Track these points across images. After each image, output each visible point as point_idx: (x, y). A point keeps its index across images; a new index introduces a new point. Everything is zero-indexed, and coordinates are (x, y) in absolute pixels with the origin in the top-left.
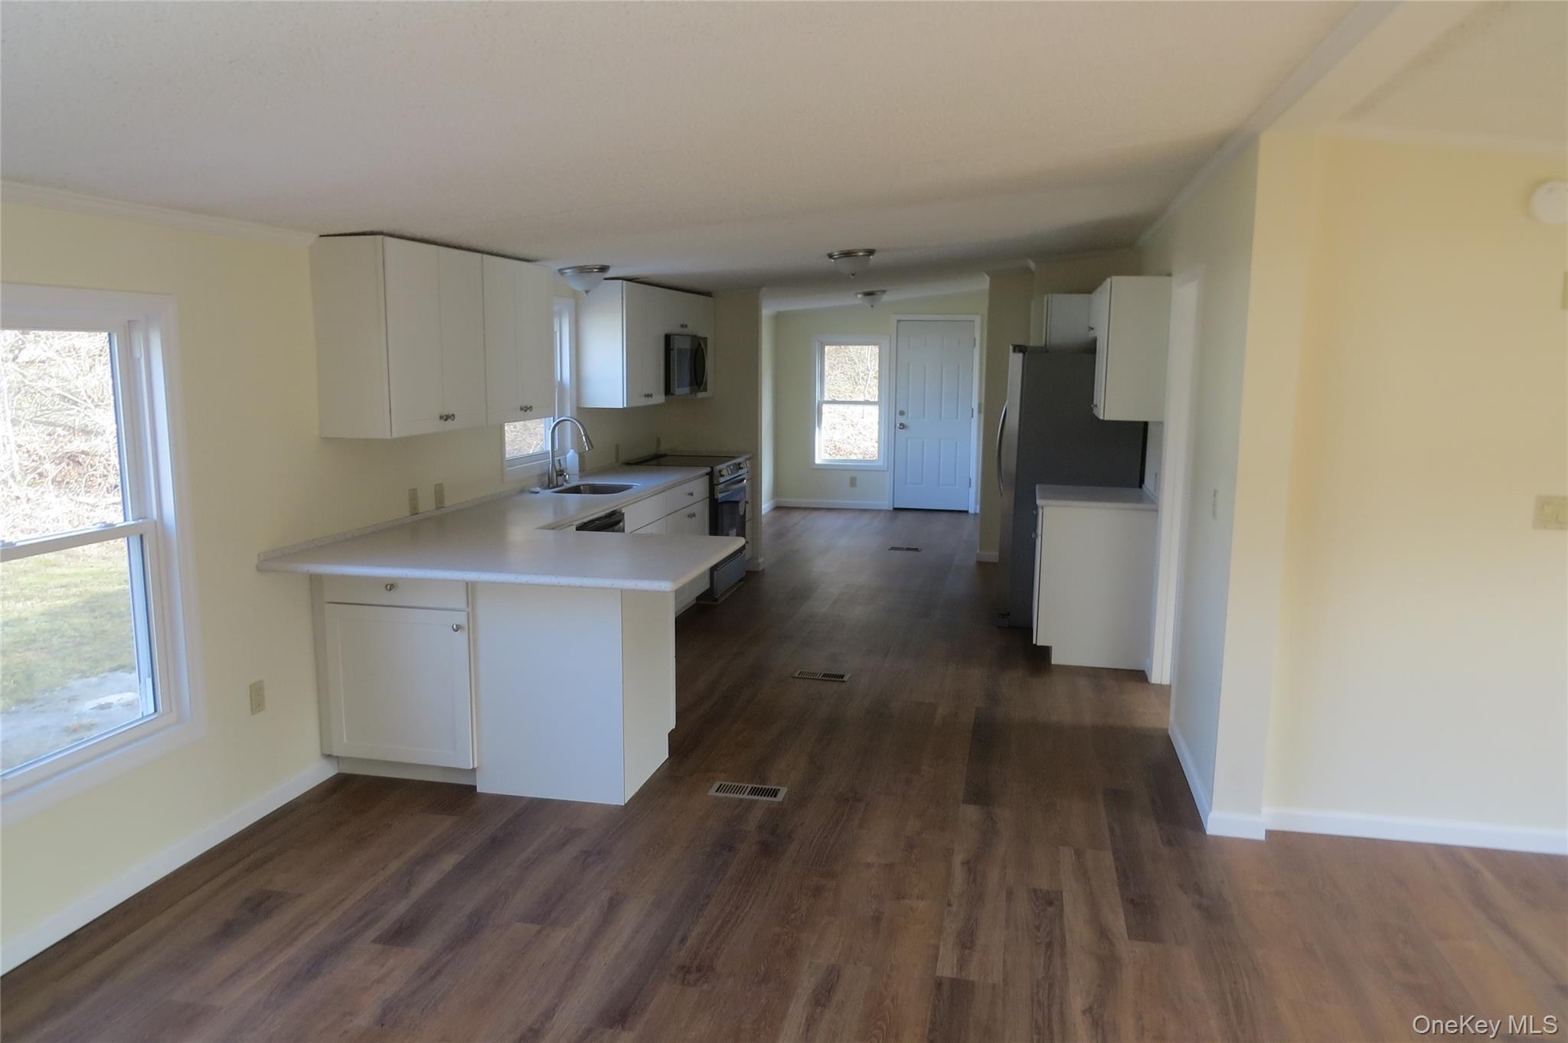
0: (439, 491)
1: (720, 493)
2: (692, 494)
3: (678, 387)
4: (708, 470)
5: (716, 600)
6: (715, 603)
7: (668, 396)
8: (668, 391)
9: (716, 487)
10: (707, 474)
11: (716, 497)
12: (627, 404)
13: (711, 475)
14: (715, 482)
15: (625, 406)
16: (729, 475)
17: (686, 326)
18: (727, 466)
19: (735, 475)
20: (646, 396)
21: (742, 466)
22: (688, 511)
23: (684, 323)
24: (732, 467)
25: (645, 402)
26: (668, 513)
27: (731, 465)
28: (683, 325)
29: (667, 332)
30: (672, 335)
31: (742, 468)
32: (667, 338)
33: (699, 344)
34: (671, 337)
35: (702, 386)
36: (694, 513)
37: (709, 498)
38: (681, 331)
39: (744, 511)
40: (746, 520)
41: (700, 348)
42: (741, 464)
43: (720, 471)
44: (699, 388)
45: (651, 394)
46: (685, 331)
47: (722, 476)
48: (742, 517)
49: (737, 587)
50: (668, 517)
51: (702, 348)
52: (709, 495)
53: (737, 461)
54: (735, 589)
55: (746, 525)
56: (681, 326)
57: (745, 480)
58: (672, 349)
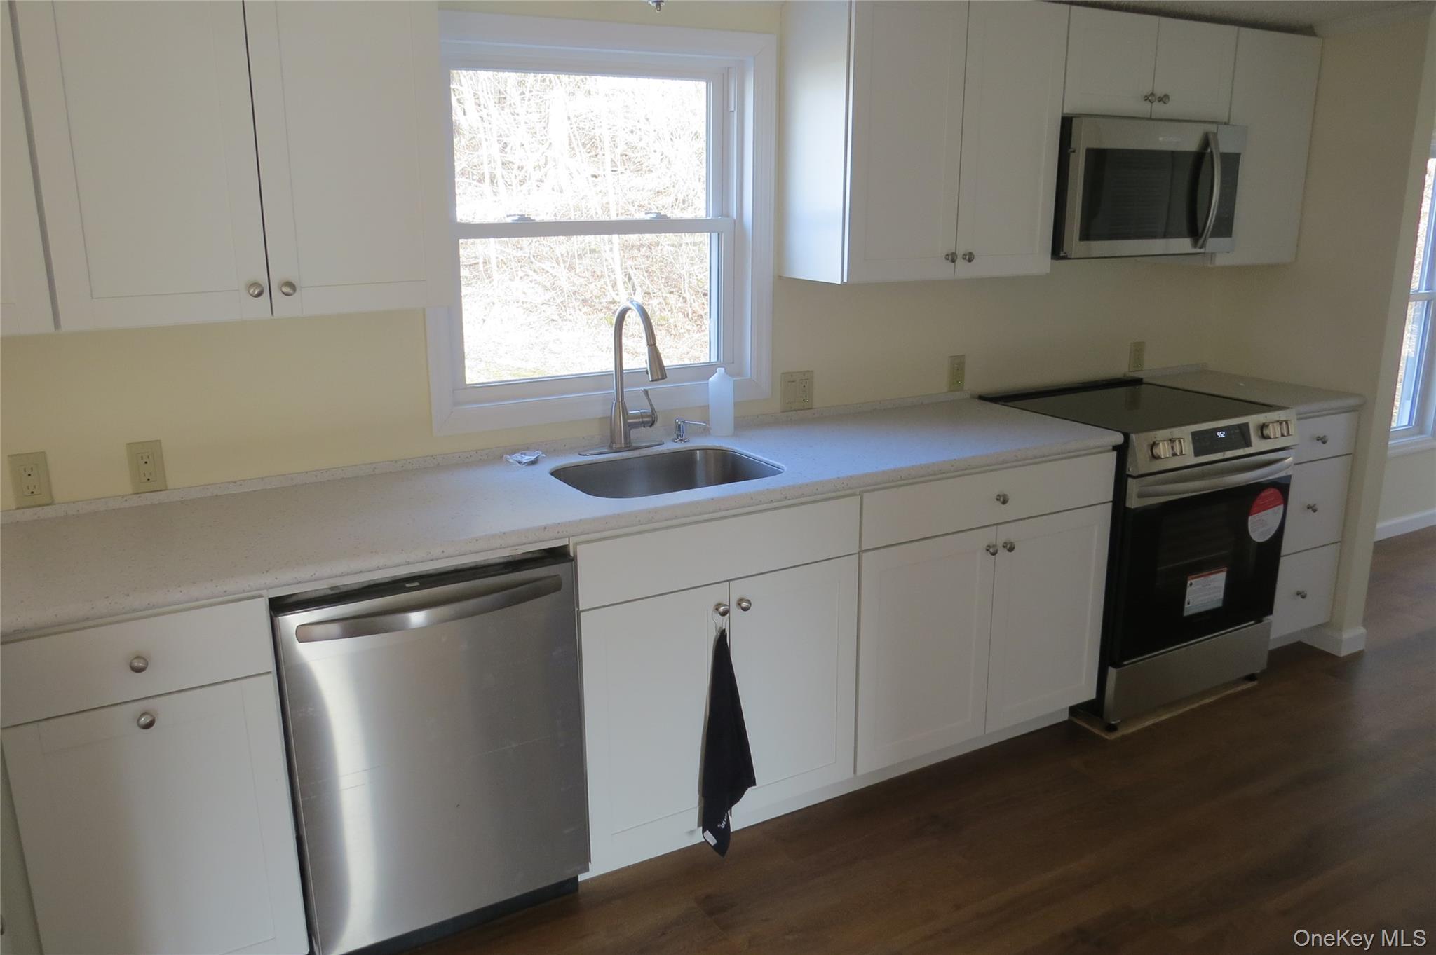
1: (1141, 496)
2: (1004, 499)
3: (1086, 235)
4: (1118, 438)
5: (1112, 729)
6: (1105, 735)
7: (1060, 262)
8: (1057, 250)
9: (1130, 480)
10: (1115, 448)
11: (1128, 505)
12: (848, 276)
13: (1122, 451)
14: (1131, 470)
15: (845, 280)
16: (1198, 453)
17: (1164, 99)
18: (1194, 434)
19: (1229, 454)
20: (952, 258)
21: (1270, 431)
22: (988, 536)
23: (1159, 92)
24: (1221, 435)
25: (945, 271)
26: (864, 549)
27: (1220, 429)
28: (1152, 94)
29: (1068, 110)
30: (1080, 115)
31: (1269, 438)
32: (1067, 124)
33: (1206, 142)
34: (1074, 119)
35: (1205, 240)
36: (1012, 543)
37: (1111, 504)
38: (1144, 108)
39: (1272, 532)
40: (1286, 547)
41: (1209, 150)
42: (1267, 426)
43: (1153, 445)
44: (1195, 244)
45: (971, 254)
46: (1159, 109)
47: (1155, 457)
48: (1260, 545)
49: (1219, 696)
50: (864, 555)
51: (1214, 151)
52: (1111, 498)
53: (1253, 420)
54: (1208, 701)
55: (1282, 560)
56: (1146, 98)
57: (1287, 460)
58: (1074, 151)
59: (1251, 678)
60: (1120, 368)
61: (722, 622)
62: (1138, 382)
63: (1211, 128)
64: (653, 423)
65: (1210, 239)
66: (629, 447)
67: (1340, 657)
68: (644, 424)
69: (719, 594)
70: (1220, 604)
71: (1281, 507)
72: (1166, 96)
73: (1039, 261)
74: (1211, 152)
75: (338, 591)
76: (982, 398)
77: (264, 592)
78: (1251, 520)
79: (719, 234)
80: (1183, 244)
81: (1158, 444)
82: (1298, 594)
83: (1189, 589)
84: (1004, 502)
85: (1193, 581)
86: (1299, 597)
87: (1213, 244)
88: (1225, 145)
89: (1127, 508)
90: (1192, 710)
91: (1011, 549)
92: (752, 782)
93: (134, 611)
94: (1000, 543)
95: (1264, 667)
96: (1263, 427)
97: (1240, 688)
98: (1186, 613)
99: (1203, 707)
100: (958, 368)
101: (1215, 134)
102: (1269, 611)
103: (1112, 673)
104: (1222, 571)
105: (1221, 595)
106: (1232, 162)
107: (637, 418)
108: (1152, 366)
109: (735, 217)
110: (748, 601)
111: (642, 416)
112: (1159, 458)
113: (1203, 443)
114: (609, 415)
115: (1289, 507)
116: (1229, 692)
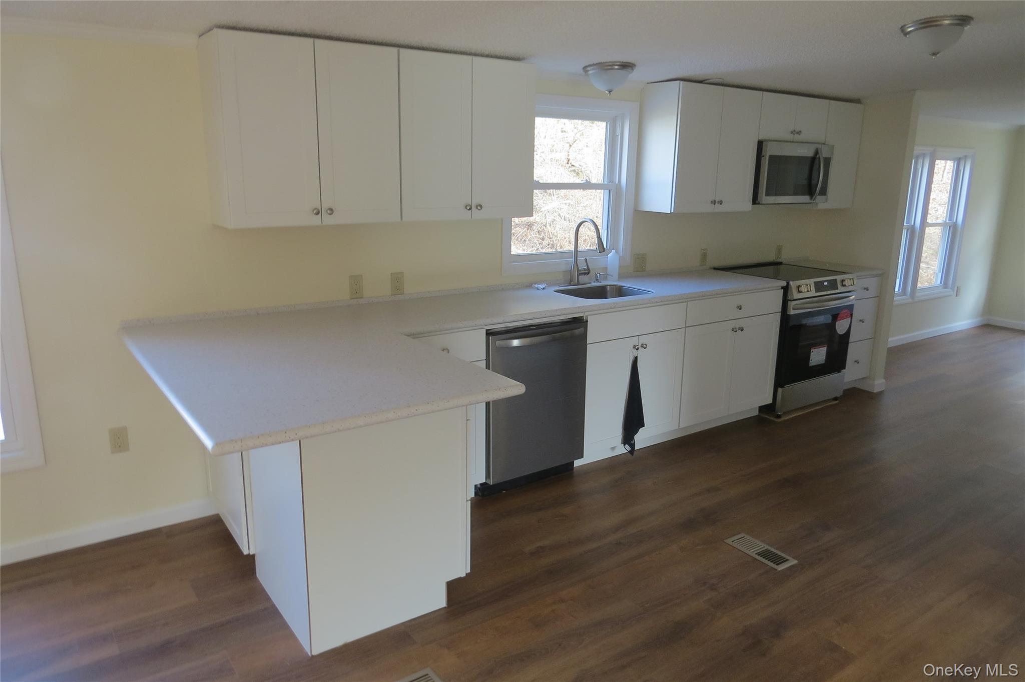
0: (397, 281)
1: (794, 309)
2: (740, 308)
3: (767, 195)
4: (784, 283)
5: (779, 417)
6: (776, 420)
7: (755, 206)
8: (755, 201)
9: (789, 302)
10: (782, 288)
11: (788, 313)
12: (674, 210)
13: (786, 289)
14: (790, 297)
15: (672, 211)
16: (817, 291)
17: (799, 133)
18: (815, 282)
19: (829, 292)
20: (714, 202)
21: (846, 283)
22: (732, 324)
23: (797, 129)
24: (826, 284)
25: (711, 208)
26: (687, 325)
27: (825, 281)
28: (795, 131)
29: (761, 137)
30: (767, 141)
31: (845, 286)
32: (760, 144)
33: (817, 152)
34: (764, 143)
35: (816, 197)
36: (742, 327)
37: (780, 313)
38: (790, 137)
39: (846, 330)
40: (851, 339)
41: (818, 156)
42: (845, 280)
43: (799, 287)
44: (811, 199)
45: (721, 201)
46: (797, 137)
47: (800, 292)
48: (841, 336)
49: (823, 406)
50: (687, 329)
51: (820, 156)
52: (780, 310)
53: (839, 278)
54: (818, 408)
55: (850, 345)
56: (792, 132)
57: (851, 298)
58: (763, 156)
59: (835, 399)
60: (771, 258)
61: (635, 353)
62: (780, 263)
63: (819, 146)
64: (588, 273)
65: (818, 197)
66: (578, 284)
67: (873, 393)
68: (585, 274)
69: (634, 341)
70: (823, 362)
71: (850, 318)
72: (800, 132)
73: (746, 205)
74: (819, 157)
75: (508, 328)
76: (715, 269)
77: (484, 327)
78: (837, 323)
79: (609, 191)
80: (806, 199)
81: (801, 286)
82: (855, 361)
83: (812, 354)
84: (740, 309)
85: (813, 350)
86: (856, 363)
87: (819, 199)
88: (824, 154)
89: (788, 315)
90: (812, 411)
91: (742, 330)
92: (643, 426)
93: (447, 330)
94: (738, 328)
95: (841, 394)
96: (843, 281)
97: (831, 403)
98: (810, 365)
99: (816, 410)
100: (704, 256)
101: (821, 149)
102: (844, 368)
103: (780, 390)
104: (825, 347)
105: (824, 357)
106: (828, 161)
107: (582, 271)
108: (785, 257)
109: (617, 183)
110: (646, 344)
111: (584, 270)
112: (802, 292)
113: (819, 287)
114: (570, 269)
115: (853, 318)
116: (827, 404)
